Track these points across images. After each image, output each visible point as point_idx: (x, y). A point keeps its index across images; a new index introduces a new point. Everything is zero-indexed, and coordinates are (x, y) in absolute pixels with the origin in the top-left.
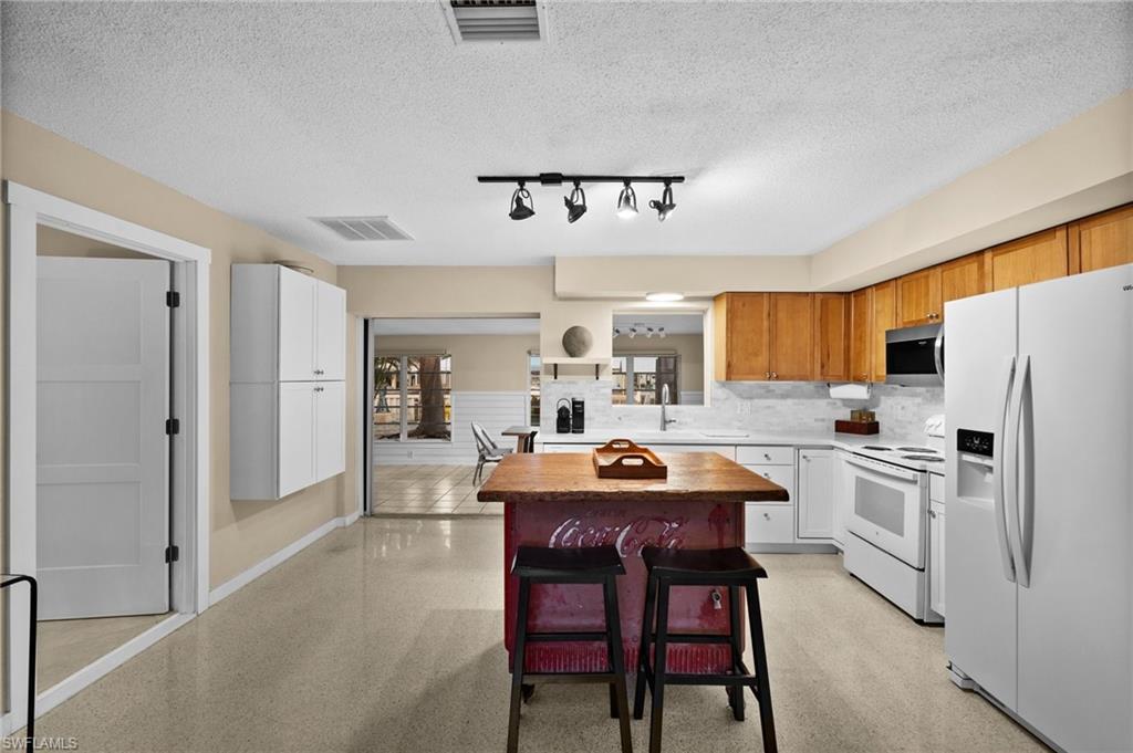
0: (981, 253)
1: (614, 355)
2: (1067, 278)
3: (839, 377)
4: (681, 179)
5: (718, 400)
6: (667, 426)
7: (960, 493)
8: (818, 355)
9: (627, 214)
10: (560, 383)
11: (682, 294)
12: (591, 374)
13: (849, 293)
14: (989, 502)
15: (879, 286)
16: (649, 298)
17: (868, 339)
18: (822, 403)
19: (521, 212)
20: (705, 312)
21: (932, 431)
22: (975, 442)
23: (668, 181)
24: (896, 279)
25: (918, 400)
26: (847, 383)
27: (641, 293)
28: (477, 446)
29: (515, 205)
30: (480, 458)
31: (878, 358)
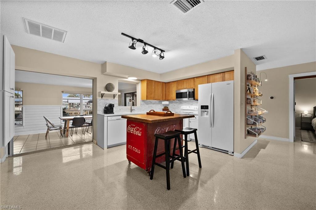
0: (194, 78)
1: (118, 92)
2: (223, 82)
3: (164, 100)
4: (164, 51)
5: (142, 104)
6: (132, 111)
7: (201, 116)
8: (161, 95)
10: (103, 99)
11: (137, 78)
12: (113, 97)
13: (166, 83)
14: (206, 117)
16: (128, 78)
17: (171, 92)
19: (133, 47)
20: (139, 83)
21: (182, 109)
22: (204, 107)
23: (162, 51)
24: (177, 81)
25: (178, 104)
26: (166, 101)
27: (127, 76)
28: (46, 124)
29: (131, 45)
30: (48, 129)
31: (174, 95)
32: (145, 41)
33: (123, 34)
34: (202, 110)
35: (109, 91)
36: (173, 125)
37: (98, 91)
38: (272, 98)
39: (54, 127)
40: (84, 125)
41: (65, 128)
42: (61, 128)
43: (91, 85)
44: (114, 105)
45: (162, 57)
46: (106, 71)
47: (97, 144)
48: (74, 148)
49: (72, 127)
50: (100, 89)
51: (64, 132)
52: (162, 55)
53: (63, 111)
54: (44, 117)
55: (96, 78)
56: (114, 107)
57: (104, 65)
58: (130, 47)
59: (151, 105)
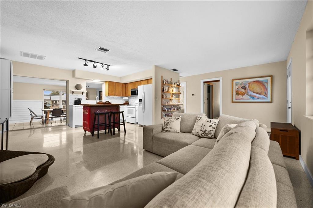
0: (141, 81)
1: (85, 90)
4: (110, 65)
5: (106, 99)
7: (139, 106)
8: (121, 92)
9: (102, 69)
10: (74, 95)
12: (81, 94)
13: (126, 84)
14: (142, 106)
15: (130, 83)
17: (128, 90)
18: (121, 100)
19: (85, 65)
22: (140, 100)
23: (108, 65)
24: (132, 82)
26: (125, 97)
27: (93, 79)
28: (31, 114)
29: (85, 64)
30: (32, 118)
31: (130, 93)
32: (94, 61)
33: (78, 58)
34: (140, 102)
35: (78, 89)
36: (111, 109)
37: (70, 89)
38: (193, 95)
39: (36, 116)
40: (61, 116)
41: (46, 117)
42: (42, 117)
43: (66, 84)
44: (81, 99)
45: (108, 69)
46: (75, 76)
47: (69, 126)
48: (54, 134)
49: (52, 117)
50: (72, 88)
51: (45, 121)
52: (108, 68)
53: (45, 106)
54: (29, 109)
55: (68, 81)
56: (81, 100)
57: (74, 72)
58: (84, 65)
59: (114, 100)
